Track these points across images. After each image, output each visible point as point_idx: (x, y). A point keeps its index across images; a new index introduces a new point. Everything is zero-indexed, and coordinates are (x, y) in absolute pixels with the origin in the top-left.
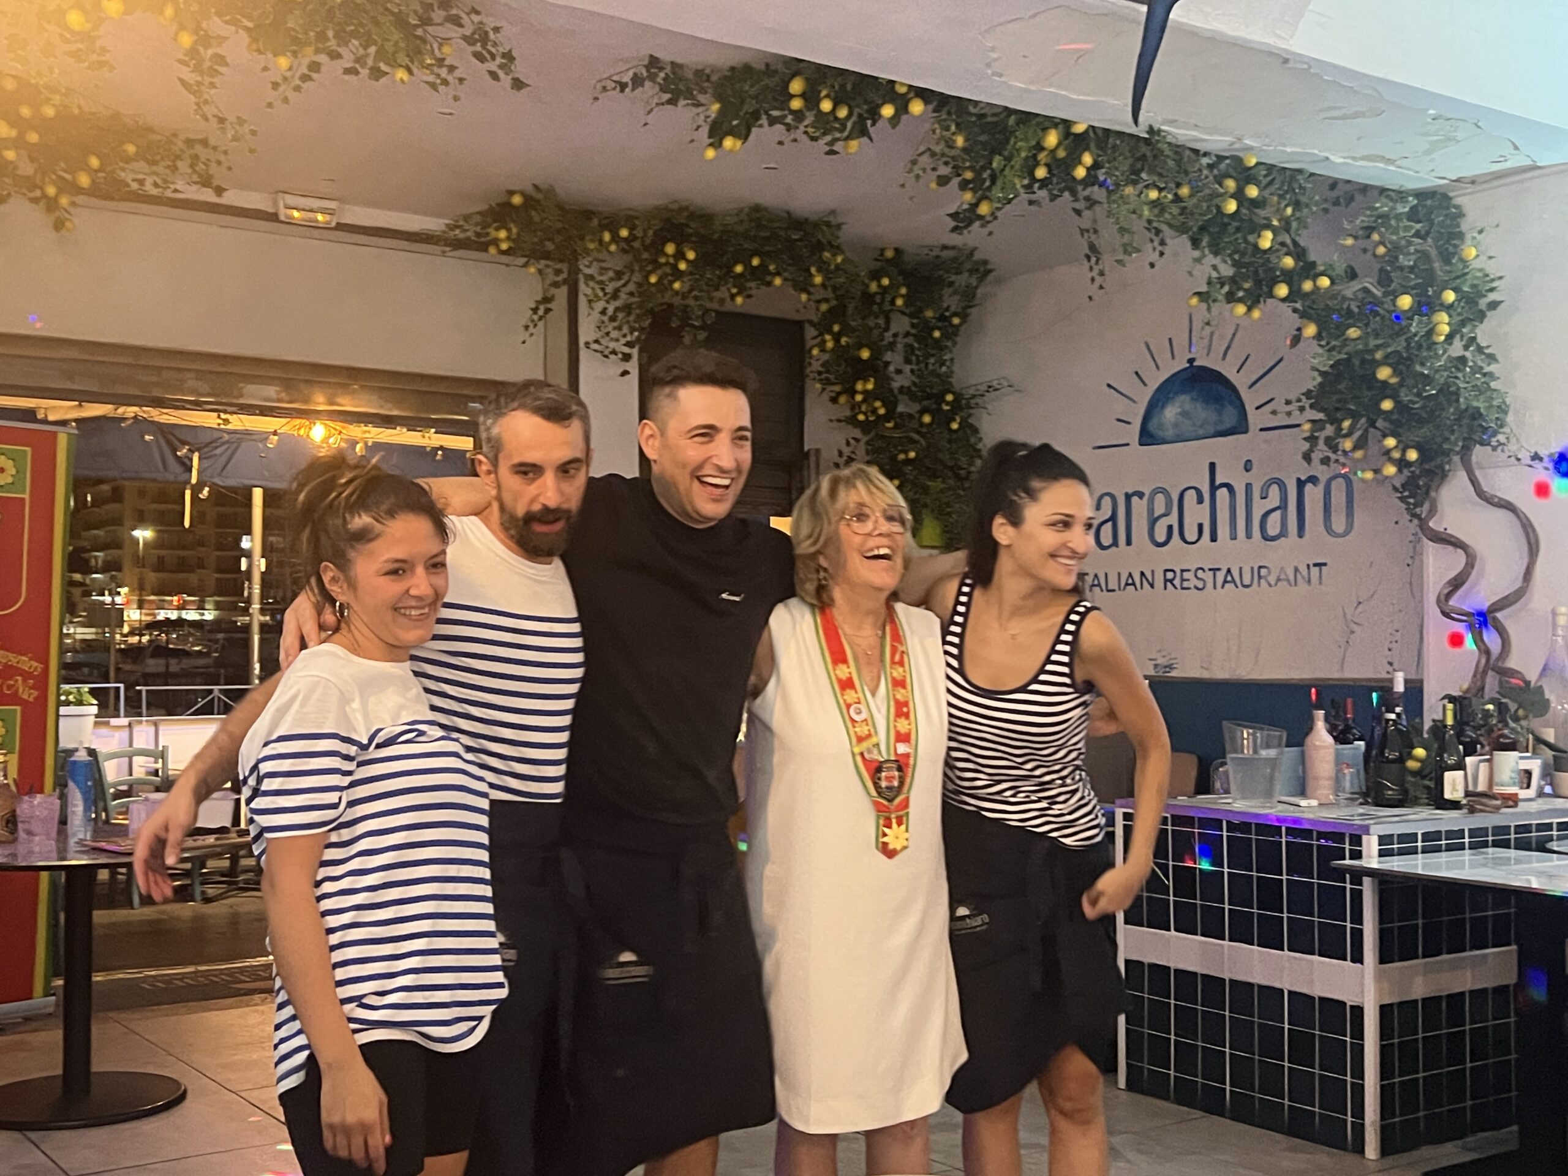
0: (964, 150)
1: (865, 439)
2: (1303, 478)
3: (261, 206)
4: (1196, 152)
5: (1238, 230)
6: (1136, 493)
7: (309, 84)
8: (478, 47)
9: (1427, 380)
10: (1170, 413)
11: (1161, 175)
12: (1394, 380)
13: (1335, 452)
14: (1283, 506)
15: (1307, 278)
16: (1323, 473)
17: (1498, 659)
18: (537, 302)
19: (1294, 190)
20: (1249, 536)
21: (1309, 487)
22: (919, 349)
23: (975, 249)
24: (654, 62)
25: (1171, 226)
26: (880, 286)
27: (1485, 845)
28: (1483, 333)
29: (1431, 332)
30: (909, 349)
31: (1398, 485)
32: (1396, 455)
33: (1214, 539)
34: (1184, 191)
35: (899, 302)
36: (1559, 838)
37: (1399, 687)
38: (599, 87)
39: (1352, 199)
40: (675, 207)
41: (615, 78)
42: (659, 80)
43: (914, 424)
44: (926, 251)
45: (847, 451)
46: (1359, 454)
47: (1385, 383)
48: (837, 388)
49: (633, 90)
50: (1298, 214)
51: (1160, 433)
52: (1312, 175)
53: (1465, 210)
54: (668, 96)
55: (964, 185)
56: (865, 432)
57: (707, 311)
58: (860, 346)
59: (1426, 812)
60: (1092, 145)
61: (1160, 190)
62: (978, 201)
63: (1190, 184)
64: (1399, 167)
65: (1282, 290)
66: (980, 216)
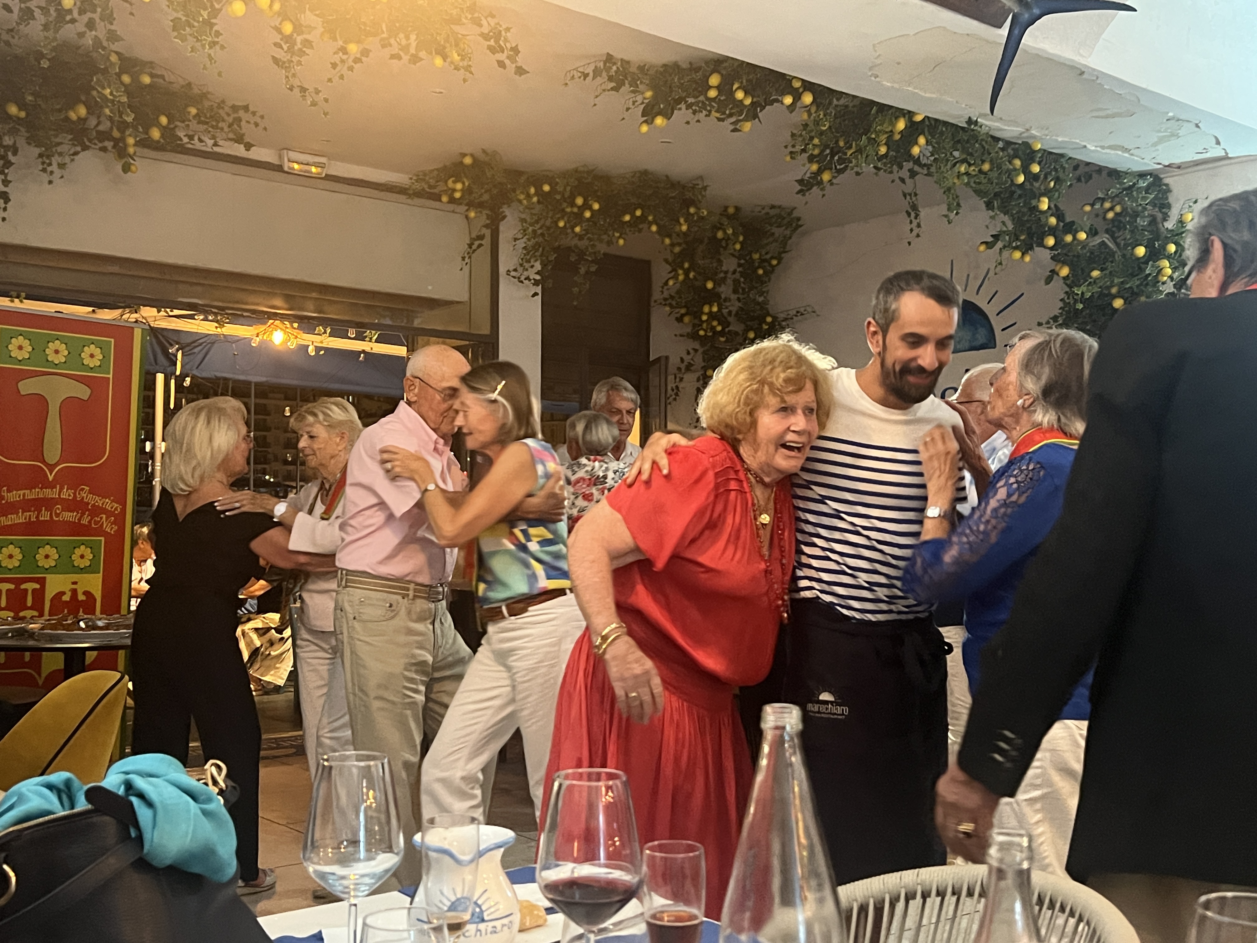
1: (701, 350)
3: (270, 160)
4: (995, 138)
5: (1020, 196)
8: (492, 43)
11: (971, 155)
15: (1069, 232)
18: (473, 239)
19: (1058, 169)
22: (745, 283)
23: (798, 208)
24: (609, 58)
26: (725, 232)
29: (1159, 273)
34: (986, 167)
38: (569, 76)
39: (1090, 177)
40: (586, 169)
41: (581, 70)
42: (611, 72)
43: (740, 340)
44: (759, 209)
45: (687, 359)
48: (683, 311)
49: (592, 79)
50: (1058, 187)
52: (1070, 158)
53: (1172, 187)
54: (613, 84)
55: (811, 159)
56: (702, 345)
58: (705, 279)
60: (927, 130)
61: (970, 165)
62: (820, 171)
63: (991, 162)
64: (1132, 155)
65: (1051, 241)
66: (821, 183)
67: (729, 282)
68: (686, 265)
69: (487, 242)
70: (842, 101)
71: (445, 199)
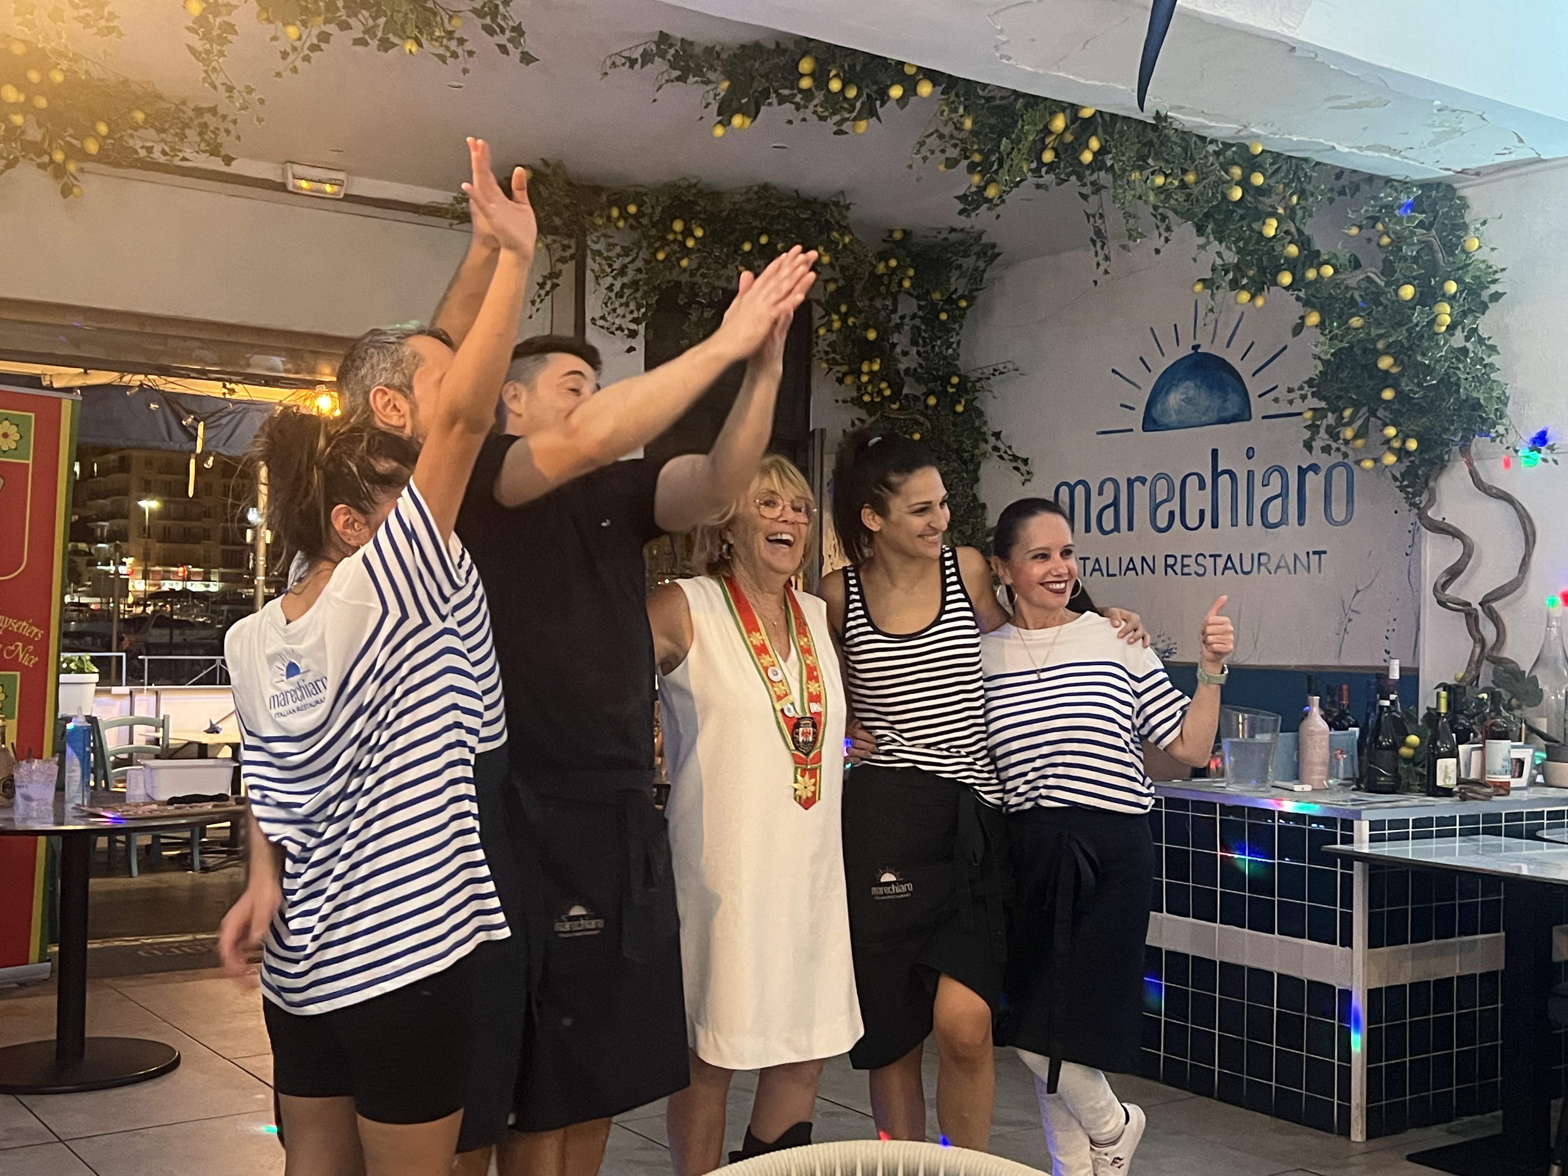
0: (973, 133)
2: (1304, 467)
3: (272, 176)
4: (1203, 139)
5: (1242, 218)
6: (1138, 479)
7: (319, 53)
8: (488, 20)
9: (1429, 370)
10: (1174, 399)
11: (1167, 161)
12: (1395, 370)
13: (1336, 441)
14: (1284, 494)
15: (1311, 266)
16: (1324, 461)
17: (1493, 649)
18: (544, 277)
19: (1299, 179)
20: (1250, 523)
21: (1310, 474)
22: (925, 332)
23: (984, 231)
24: (663, 38)
25: (1175, 211)
26: (887, 266)
27: (1476, 832)
28: (1485, 325)
29: (1433, 322)
30: (916, 329)
31: (1398, 475)
32: (1396, 444)
33: (1215, 525)
34: (1190, 178)
35: (907, 284)
36: (1550, 827)
37: (1395, 675)
38: (609, 63)
39: (1357, 188)
40: (685, 184)
41: (624, 54)
42: (669, 57)
43: (920, 406)
44: (935, 234)
46: (1360, 442)
47: (1386, 372)
48: (845, 368)
49: (642, 67)
50: (1303, 203)
51: (1165, 420)
52: (1318, 163)
53: (1470, 202)
54: (677, 73)
55: (972, 168)
56: (870, 414)
57: (714, 288)
58: (867, 327)
59: (1416, 799)
60: (1100, 129)
61: (1166, 176)
62: (985, 185)
63: (1197, 171)
64: (1406, 158)
65: (1286, 278)
66: (988, 200)
68: (844, 308)
69: (568, 278)
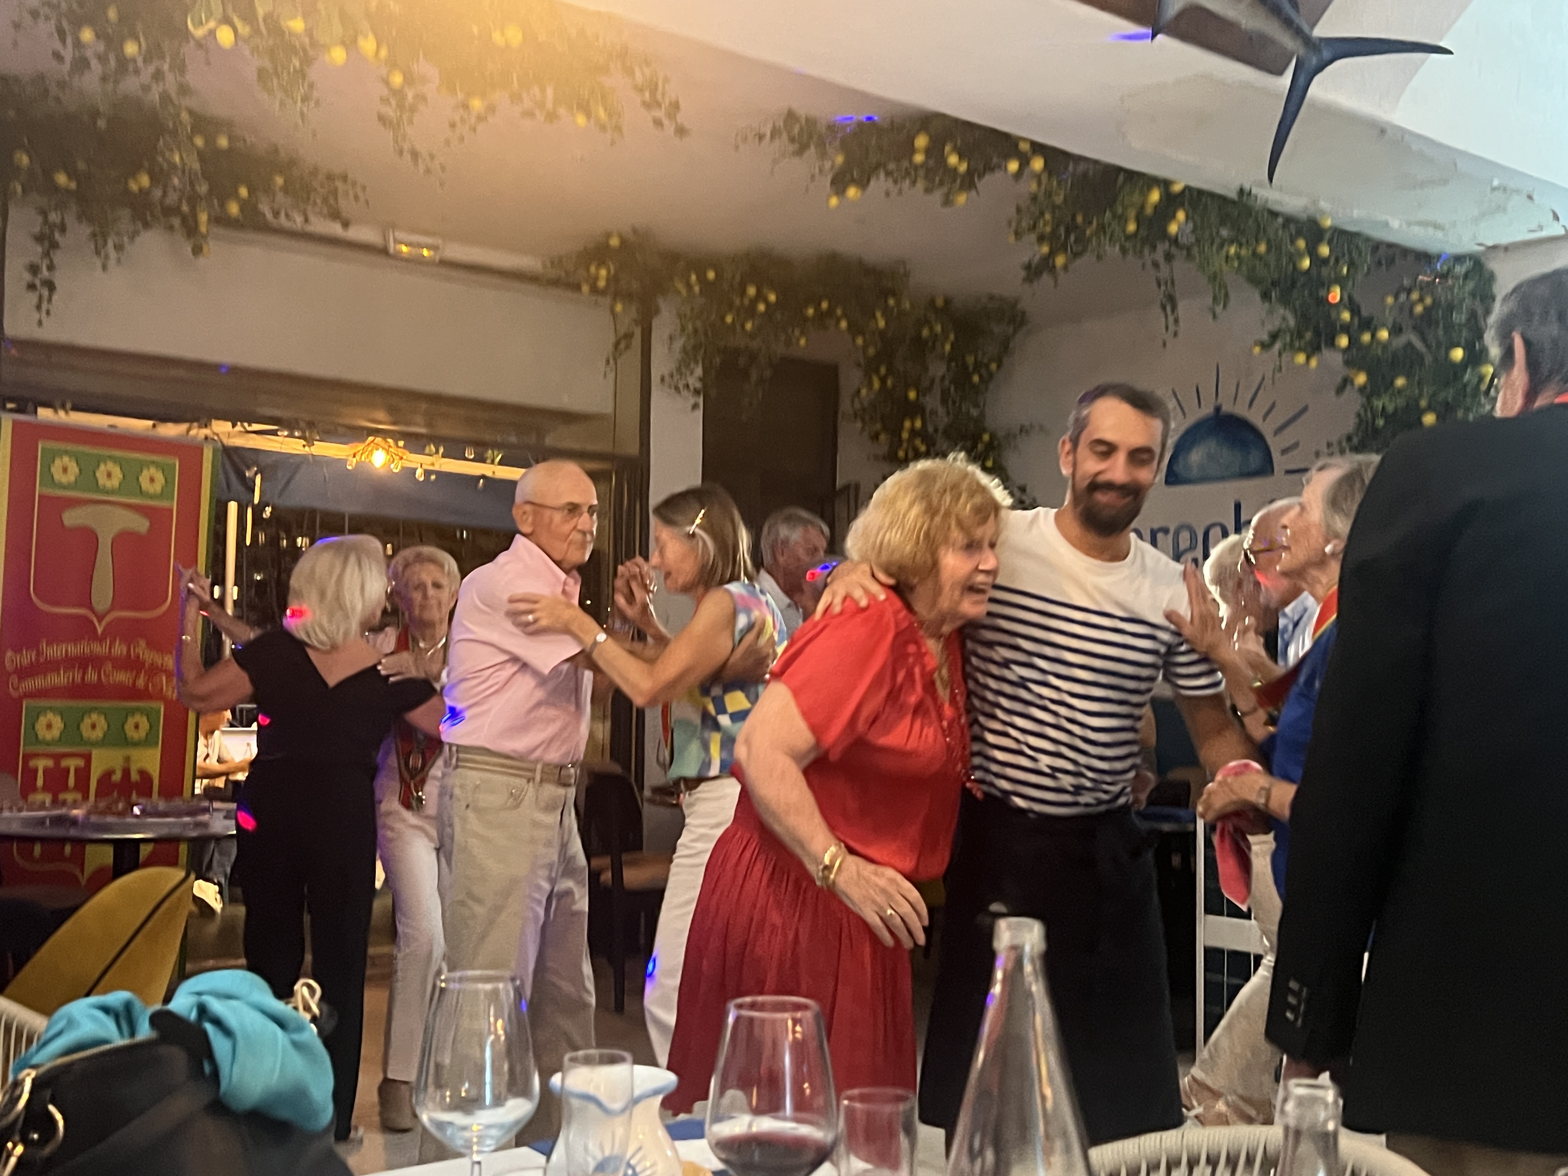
3: (372, 240)
4: (1272, 212)
5: (1305, 285)
6: (1161, 529)
8: (647, 97)
10: (1196, 456)
11: (1241, 232)
15: (1366, 331)
18: (619, 338)
19: (1352, 251)
22: (955, 393)
24: (791, 116)
26: (931, 331)
34: (1262, 249)
38: (740, 137)
40: (759, 252)
41: (757, 130)
42: (793, 133)
44: (975, 301)
48: (880, 426)
49: (769, 142)
50: (1353, 273)
51: (1187, 474)
52: (1368, 238)
53: (1496, 273)
54: (795, 147)
55: (1041, 239)
58: (906, 388)
60: (1187, 203)
61: (1241, 247)
62: (1052, 254)
63: (1269, 242)
64: (1446, 233)
65: (1343, 341)
66: (1052, 269)
67: (937, 391)
68: (883, 370)
69: (637, 341)
70: (1081, 167)
71: (585, 288)
